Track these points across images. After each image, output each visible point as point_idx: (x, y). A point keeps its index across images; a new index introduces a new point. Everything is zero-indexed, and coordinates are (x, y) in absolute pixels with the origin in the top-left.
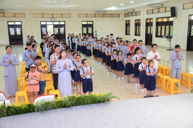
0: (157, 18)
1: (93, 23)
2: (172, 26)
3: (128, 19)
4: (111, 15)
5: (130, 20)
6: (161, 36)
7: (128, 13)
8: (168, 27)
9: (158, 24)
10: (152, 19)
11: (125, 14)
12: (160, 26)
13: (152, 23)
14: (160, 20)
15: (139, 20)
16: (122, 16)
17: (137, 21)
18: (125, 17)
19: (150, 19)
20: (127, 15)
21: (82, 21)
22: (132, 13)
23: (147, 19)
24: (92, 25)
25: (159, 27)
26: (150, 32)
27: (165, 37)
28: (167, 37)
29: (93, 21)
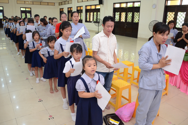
0: (86, 6)
1: (31, 9)
2: (99, 13)
3: (61, 7)
4: (47, 4)
5: (63, 8)
6: (90, 22)
7: (62, 2)
8: (95, 13)
9: (87, 11)
10: (82, 6)
11: (59, 3)
12: (88, 12)
13: (82, 10)
14: (89, 8)
15: (71, 8)
16: (57, 4)
17: (69, 9)
18: (59, 5)
19: (80, 7)
20: (61, 4)
21: (21, 8)
22: (65, 2)
23: (77, 7)
24: (31, 11)
25: (88, 14)
26: (81, 18)
27: (93, 22)
28: (95, 22)
29: (31, 8)
